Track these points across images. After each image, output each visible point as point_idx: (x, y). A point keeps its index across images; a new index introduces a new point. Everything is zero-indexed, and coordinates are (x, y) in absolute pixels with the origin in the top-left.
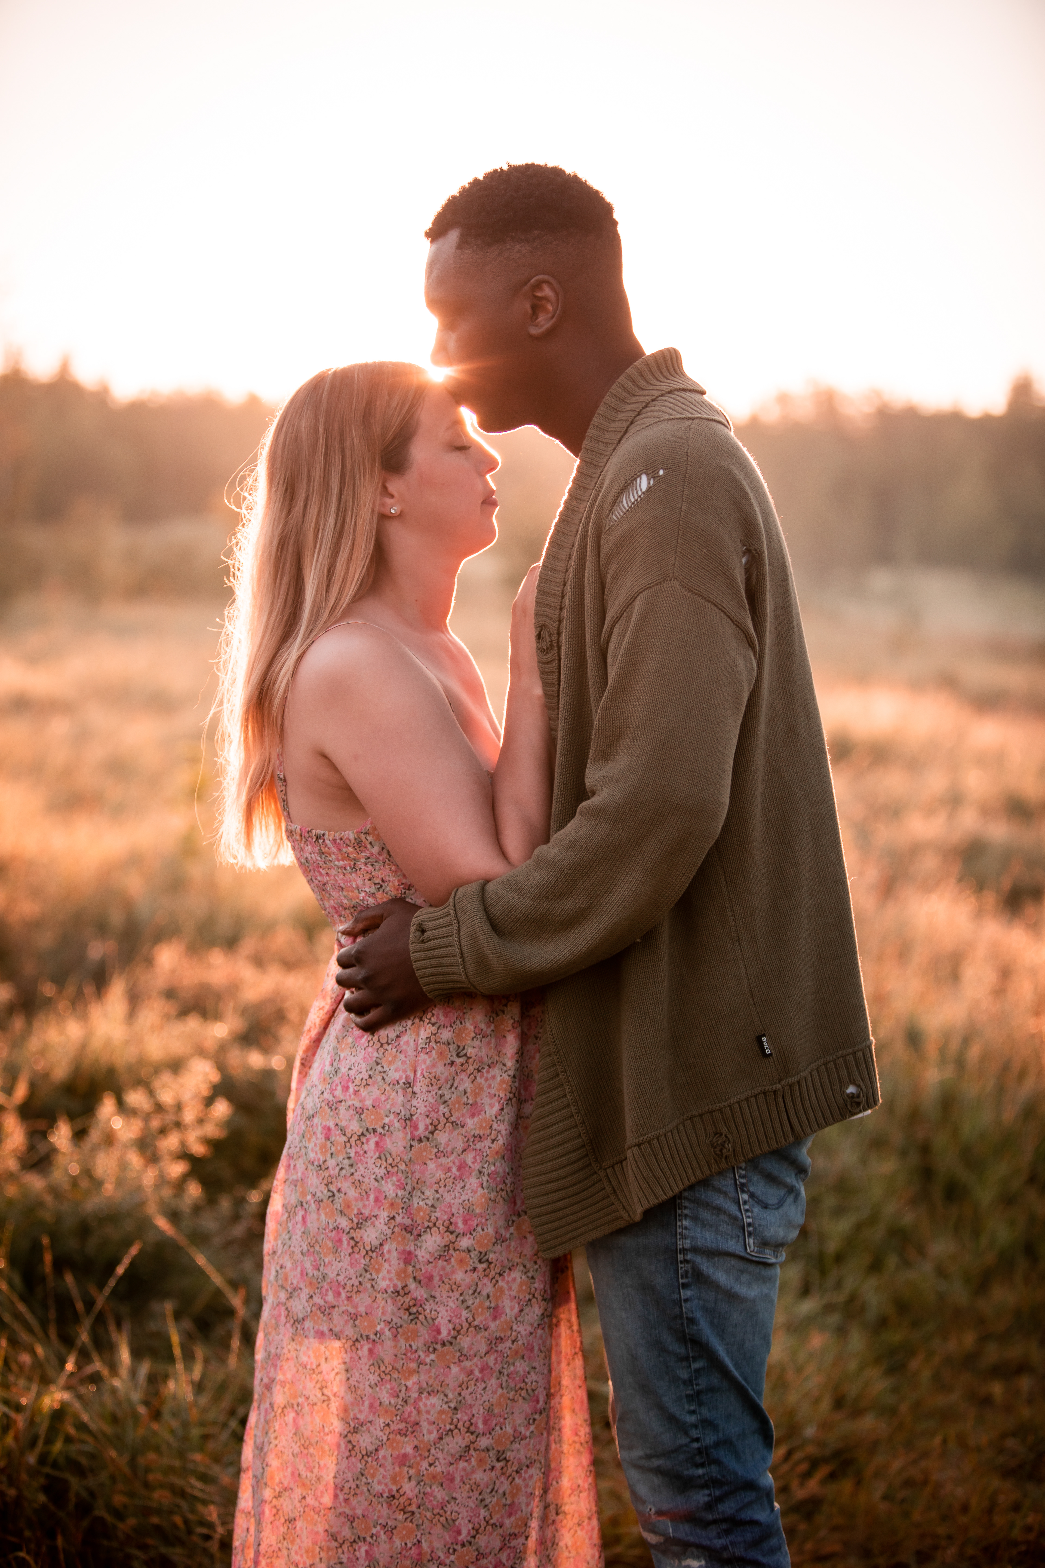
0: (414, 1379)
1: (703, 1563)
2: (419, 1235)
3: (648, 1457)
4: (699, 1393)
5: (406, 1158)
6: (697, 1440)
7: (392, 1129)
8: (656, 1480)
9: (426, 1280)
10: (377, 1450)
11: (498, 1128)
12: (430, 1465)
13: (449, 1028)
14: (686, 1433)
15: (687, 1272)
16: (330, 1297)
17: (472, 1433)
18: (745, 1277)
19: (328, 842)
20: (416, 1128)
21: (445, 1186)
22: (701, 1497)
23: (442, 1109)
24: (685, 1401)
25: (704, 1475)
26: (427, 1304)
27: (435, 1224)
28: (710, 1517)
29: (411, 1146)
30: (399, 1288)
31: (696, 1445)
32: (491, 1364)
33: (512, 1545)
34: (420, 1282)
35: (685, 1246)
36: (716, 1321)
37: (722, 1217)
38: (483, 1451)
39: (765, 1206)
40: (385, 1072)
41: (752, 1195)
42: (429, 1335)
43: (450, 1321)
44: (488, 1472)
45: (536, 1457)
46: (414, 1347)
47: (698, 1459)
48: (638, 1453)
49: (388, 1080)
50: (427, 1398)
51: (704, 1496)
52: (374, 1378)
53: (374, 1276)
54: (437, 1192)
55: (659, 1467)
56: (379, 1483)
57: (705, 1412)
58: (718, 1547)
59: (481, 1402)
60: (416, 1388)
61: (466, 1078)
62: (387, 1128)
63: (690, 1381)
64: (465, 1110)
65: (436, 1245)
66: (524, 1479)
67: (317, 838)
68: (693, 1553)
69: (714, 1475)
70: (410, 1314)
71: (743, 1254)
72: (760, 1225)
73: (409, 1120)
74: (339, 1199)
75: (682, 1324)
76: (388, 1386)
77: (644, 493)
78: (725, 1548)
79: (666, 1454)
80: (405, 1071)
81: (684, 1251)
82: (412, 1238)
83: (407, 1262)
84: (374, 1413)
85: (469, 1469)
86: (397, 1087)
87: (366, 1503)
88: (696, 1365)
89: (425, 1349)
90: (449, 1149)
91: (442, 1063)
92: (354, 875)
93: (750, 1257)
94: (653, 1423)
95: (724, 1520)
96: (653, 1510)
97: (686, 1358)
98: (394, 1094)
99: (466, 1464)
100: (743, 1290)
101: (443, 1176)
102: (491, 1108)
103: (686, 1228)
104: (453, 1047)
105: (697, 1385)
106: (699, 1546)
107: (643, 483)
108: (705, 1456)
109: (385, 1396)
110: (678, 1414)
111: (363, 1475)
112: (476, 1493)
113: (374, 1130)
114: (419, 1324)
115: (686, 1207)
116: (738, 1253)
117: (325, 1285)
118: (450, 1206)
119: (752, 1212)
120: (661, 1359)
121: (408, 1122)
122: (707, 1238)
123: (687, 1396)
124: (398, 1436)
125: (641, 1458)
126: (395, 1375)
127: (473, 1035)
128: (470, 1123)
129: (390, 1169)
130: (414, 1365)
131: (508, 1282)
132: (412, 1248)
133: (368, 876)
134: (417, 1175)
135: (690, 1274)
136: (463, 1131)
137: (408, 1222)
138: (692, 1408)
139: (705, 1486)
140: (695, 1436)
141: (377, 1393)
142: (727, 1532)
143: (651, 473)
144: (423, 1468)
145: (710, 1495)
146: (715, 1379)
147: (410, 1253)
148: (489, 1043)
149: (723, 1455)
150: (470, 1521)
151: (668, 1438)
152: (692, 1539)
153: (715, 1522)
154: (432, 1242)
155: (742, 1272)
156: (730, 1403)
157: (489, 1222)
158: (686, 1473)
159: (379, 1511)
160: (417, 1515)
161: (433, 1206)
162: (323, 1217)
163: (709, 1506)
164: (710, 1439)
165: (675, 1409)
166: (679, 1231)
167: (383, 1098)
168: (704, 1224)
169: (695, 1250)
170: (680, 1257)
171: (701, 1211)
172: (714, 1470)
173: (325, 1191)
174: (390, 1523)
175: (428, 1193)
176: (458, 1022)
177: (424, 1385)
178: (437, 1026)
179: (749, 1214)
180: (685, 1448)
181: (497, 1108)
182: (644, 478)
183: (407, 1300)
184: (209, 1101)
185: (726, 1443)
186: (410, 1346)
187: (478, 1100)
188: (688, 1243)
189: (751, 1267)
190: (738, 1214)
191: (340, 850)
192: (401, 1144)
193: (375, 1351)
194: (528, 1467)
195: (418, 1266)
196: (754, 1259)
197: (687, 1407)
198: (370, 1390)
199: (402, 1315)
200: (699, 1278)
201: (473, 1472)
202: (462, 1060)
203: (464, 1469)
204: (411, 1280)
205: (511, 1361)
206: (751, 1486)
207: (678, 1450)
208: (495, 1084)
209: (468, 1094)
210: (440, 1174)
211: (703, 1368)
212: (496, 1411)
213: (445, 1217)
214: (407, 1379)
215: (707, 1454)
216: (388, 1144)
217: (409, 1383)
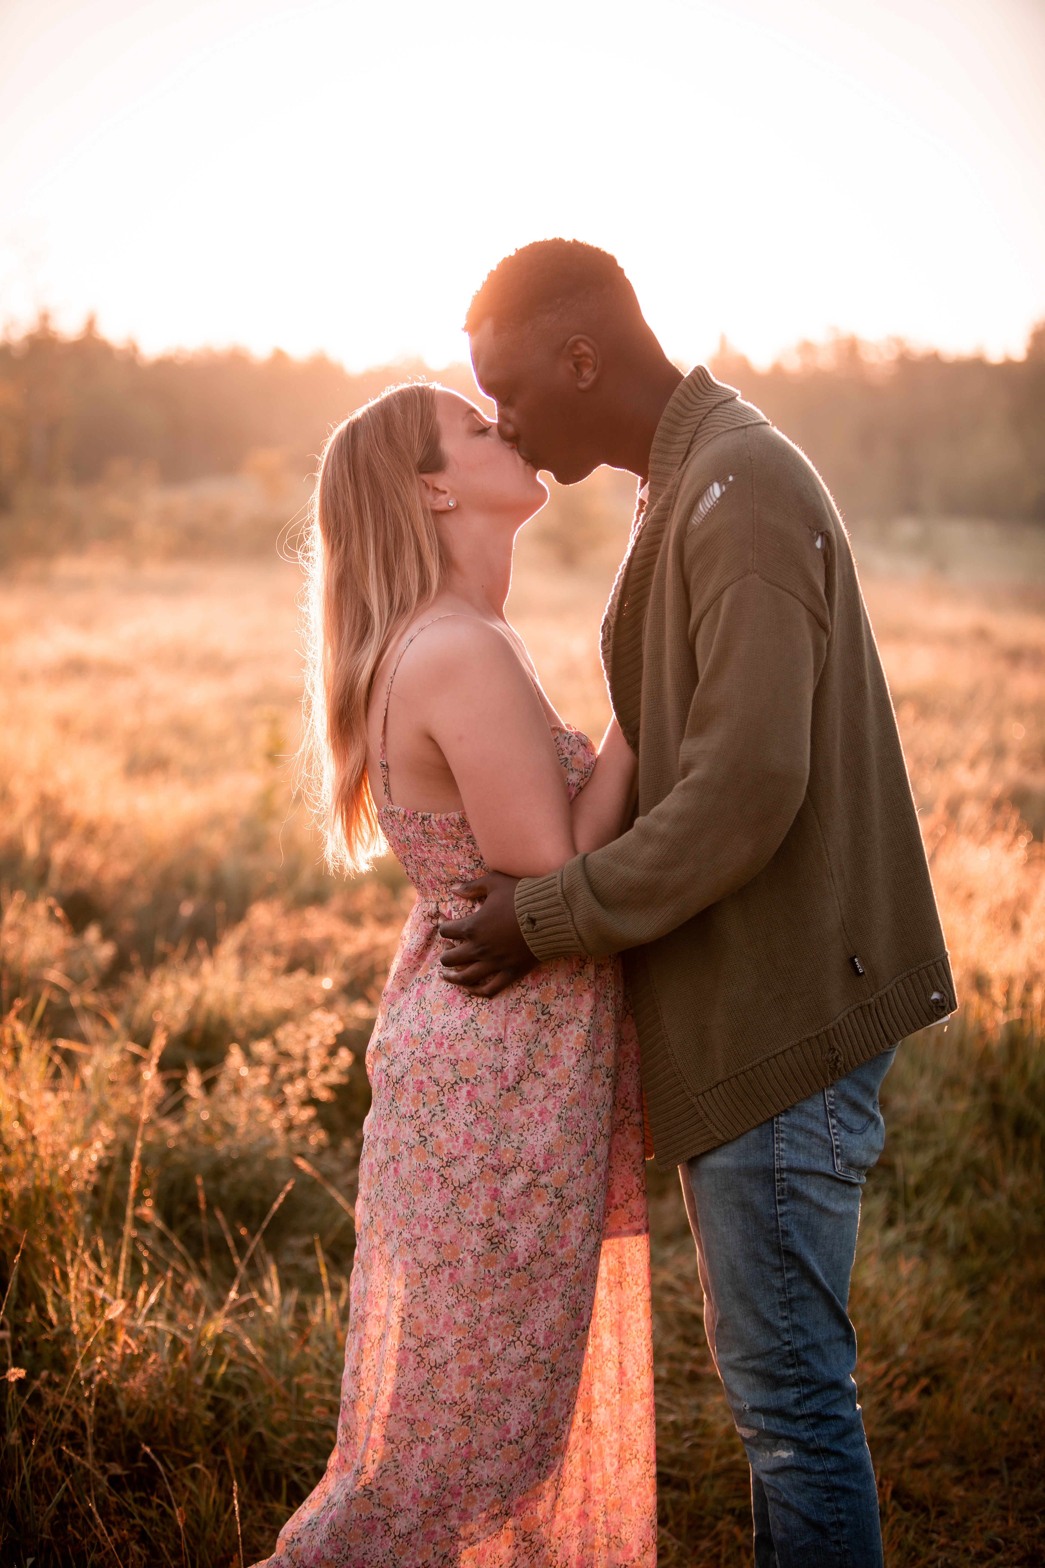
0: (488, 1300)
1: (792, 1453)
2: (506, 1174)
3: (744, 1359)
4: (791, 1300)
5: (494, 1106)
6: (789, 1343)
7: (483, 1080)
8: (751, 1380)
9: (509, 1214)
10: (445, 1363)
11: (575, 1078)
12: (491, 1374)
13: (536, 989)
14: (779, 1337)
15: (783, 1189)
16: (417, 1231)
17: (533, 1346)
18: (833, 1194)
19: (433, 823)
20: (506, 1078)
21: (528, 1130)
22: (790, 1395)
23: (528, 1061)
24: (778, 1307)
25: (794, 1375)
26: (508, 1234)
27: (519, 1165)
28: (798, 1412)
29: (501, 1095)
30: (484, 1221)
31: (787, 1348)
32: (555, 1286)
33: (542, 1443)
34: (503, 1216)
35: (782, 1166)
36: (809, 1233)
37: (814, 1140)
38: (541, 1363)
39: (851, 1131)
40: (478, 1029)
41: (840, 1121)
42: (507, 1262)
43: (526, 1250)
44: (542, 1382)
45: (574, 1369)
46: (492, 1273)
47: (789, 1361)
48: (735, 1355)
49: (481, 1037)
50: (497, 1318)
51: (794, 1393)
52: (451, 1300)
53: (461, 1210)
54: (521, 1135)
55: (754, 1367)
56: (444, 1392)
57: (796, 1318)
58: (806, 1438)
59: (543, 1319)
60: (489, 1308)
61: (547, 1033)
62: (479, 1079)
63: (784, 1289)
64: (546, 1062)
65: (520, 1183)
66: (561, 1387)
67: (423, 819)
68: (783, 1445)
69: (803, 1375)
70: (492, 1243)
71: (832, 1173)
72: (846, 1147)
73: (498, 1072)
74: (431, 1144)
75: (778, 1236)
76: (464, 1307)
77: (718, 499)
78: (812, 1440)
79: (760, 1356)
80: (496, 1029)
81: (781, 1170)
82: (499, 1176)
83: (494, 1198)
84: (448, 1331)
85: (525, 1378)
86: (489, 1043)
87: (429, 1409)
88: (789, 1275)
89: (501, 1274)
90: (531, 1097)
91: (531, 1021)
92: (455, 852)
93: (838, 1176)
94: (749, 1328)
95: (811, 1415)
96: (748, 1406)
97: (781, 1269)
98: (487, 1050)
99: (524, 1373)
100: (832, 1205)
101: (526, 1121)
102: (569, 1059)
103: (782, 1150)
104: (539, 1006)
105: (789, 1293)
106: (787, 1438)
107: (716, 490)
108: (795, 1358)
109: (460, 1316)
110: (771, 1319)
111: (429, 1384)
112: (529, 1399)
113: (467, 1081)
114: (499, 1253)
115: (782, 1131)
116: (828, 1172)
117: (414, 1221)
118: (533, 1148)
119: (839, 1135)
120: (758, 1269)
121: (499, 1073)
122: (801, 1160)
123: (780, 1303)
124: (467, 1350)
125: (738, 1359)
126: (472, 1297)
127: (556, 995)
128: (551, 1073)
129: (479, 1115)
130: (490, 1288)
131: (575, 1215)
132: (499, 1186)
133: (468, 854)
134: (504, 1120)
135: (786, 1192)
136: (544, 1080)
137: (495, 1162)
138: (785, 1314)
139: (795, 1384)
140: (787, 1340)
141: (453, 1313)
142: (814, 1426)
143: (722, 481)
144: (485, 1378)
145: (799, 1392)
146: (805, 1288)
147: (496, 1190)
148: (569, 1001)
149: (811, 1357)
150: (520, 1423)
151: (763, 1342)
152: (782, 1432)
153: (803, 1417)
154: (518, 1180)
155: (830, 1189)
156: (819, 1311)
157: (564, 1161)
158: (778, 1372)
159: (441, 1416)
160: (473, 1419)
161: (518, 1148)
162: (414, 1161)
163: (798, 1403)
164: (799, 1342)
165: (769, 1315)
166: (776, 1152)
167: (476, 1052)
168: (798, 1147)
169: (790, 1170)
170: (777, 1176)
171: (796, 1135)
172: (803, 1370)
173: (417, 1138)
174: (449, 1426)
175: (513, 1136)
176: (544, 983)
177: (496, 1306)
178: (526, 988)
179: (837, 1137)
180: (777, 1351)
181: (574, 1059)
182: (716, 486)
183: (490, 1232)
184: (332, 1052)
185: (815, 1347)
186: (489, 1271)
187: (558, 1052)
188: (784, 1164)
189: (838, 1186)
190: (828, 1136)
191: (444, 830)
192: (491, 1093)
193: (455, 1276)
194: (566, 1376)
195: (503, 1202)
196: (842, 1178)
197: (780, 1313)
198: (447, 1310)
199: (485, 1245)
200: (794, 1194)
201: (529, 1380)
202: (546, 1017)
203: (522, 1377)
204: (496, 1214)
205: (573, 1285)
206: (836, 1385)
207: (771, 1352)
208: (573, 1038)
209: (549, 1047)
210: (524, 1119)
211: (795, 1278)
212: (557, 1329)
213: (529, 1158)
214: (482, 1300)
215: (797, 1356)
216: (480, 1093)
217: (483, 1304)
